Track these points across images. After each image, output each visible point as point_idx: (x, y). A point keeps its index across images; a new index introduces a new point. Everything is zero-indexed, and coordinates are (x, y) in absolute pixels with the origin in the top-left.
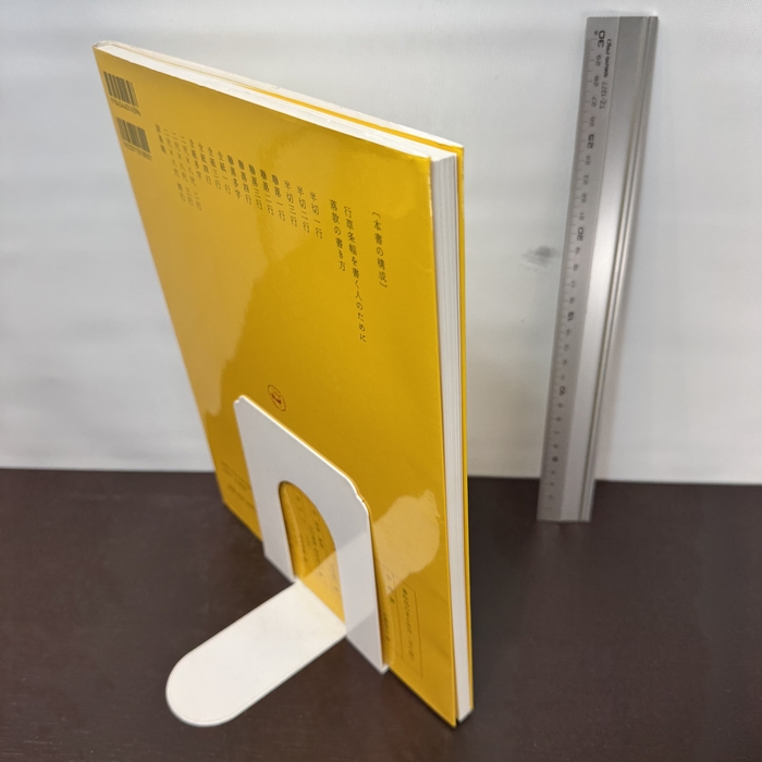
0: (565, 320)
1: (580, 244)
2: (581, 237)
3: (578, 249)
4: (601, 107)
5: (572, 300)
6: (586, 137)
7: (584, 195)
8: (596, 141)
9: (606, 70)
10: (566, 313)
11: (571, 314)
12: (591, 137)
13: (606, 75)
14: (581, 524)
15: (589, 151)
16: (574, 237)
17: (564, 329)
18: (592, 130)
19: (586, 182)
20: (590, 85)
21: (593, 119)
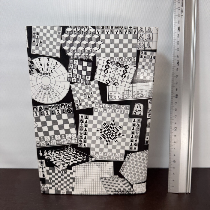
0: (174, 98)
1: (178, 67)
2: (178, 64)
4: (181, 17)
6: (177, 28)
8: (180, 29)
9: (182, 4)
10: (175, 95)
13: (182, 7)
15: (179, 33)
17: (174, 102)
20: (177, 10)
21: (179, 21)
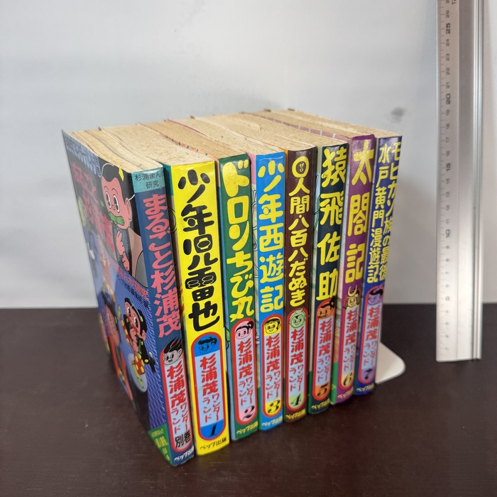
0: (444, 171)
1: (448, 107)
2: (449, 102)
3: (448, 111)
4: (453, 3)
5: (448, 153)
6: (444, 26)
7: (448, 69)
8: (452, 28)
10: (444, 165)
11: (448, 165)
12: (448, 25)
14: (472, 360)
15: (448, 36)
16: (445, 102)
17: (444, 178)
18: (448, 20)
19: (448, 59)
21: (448, 12)
